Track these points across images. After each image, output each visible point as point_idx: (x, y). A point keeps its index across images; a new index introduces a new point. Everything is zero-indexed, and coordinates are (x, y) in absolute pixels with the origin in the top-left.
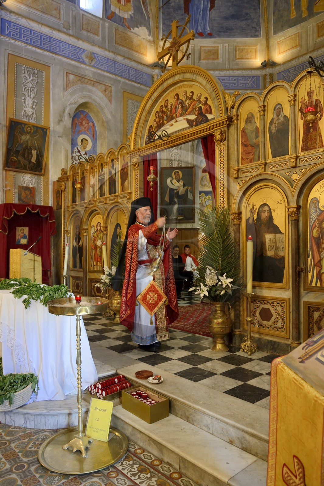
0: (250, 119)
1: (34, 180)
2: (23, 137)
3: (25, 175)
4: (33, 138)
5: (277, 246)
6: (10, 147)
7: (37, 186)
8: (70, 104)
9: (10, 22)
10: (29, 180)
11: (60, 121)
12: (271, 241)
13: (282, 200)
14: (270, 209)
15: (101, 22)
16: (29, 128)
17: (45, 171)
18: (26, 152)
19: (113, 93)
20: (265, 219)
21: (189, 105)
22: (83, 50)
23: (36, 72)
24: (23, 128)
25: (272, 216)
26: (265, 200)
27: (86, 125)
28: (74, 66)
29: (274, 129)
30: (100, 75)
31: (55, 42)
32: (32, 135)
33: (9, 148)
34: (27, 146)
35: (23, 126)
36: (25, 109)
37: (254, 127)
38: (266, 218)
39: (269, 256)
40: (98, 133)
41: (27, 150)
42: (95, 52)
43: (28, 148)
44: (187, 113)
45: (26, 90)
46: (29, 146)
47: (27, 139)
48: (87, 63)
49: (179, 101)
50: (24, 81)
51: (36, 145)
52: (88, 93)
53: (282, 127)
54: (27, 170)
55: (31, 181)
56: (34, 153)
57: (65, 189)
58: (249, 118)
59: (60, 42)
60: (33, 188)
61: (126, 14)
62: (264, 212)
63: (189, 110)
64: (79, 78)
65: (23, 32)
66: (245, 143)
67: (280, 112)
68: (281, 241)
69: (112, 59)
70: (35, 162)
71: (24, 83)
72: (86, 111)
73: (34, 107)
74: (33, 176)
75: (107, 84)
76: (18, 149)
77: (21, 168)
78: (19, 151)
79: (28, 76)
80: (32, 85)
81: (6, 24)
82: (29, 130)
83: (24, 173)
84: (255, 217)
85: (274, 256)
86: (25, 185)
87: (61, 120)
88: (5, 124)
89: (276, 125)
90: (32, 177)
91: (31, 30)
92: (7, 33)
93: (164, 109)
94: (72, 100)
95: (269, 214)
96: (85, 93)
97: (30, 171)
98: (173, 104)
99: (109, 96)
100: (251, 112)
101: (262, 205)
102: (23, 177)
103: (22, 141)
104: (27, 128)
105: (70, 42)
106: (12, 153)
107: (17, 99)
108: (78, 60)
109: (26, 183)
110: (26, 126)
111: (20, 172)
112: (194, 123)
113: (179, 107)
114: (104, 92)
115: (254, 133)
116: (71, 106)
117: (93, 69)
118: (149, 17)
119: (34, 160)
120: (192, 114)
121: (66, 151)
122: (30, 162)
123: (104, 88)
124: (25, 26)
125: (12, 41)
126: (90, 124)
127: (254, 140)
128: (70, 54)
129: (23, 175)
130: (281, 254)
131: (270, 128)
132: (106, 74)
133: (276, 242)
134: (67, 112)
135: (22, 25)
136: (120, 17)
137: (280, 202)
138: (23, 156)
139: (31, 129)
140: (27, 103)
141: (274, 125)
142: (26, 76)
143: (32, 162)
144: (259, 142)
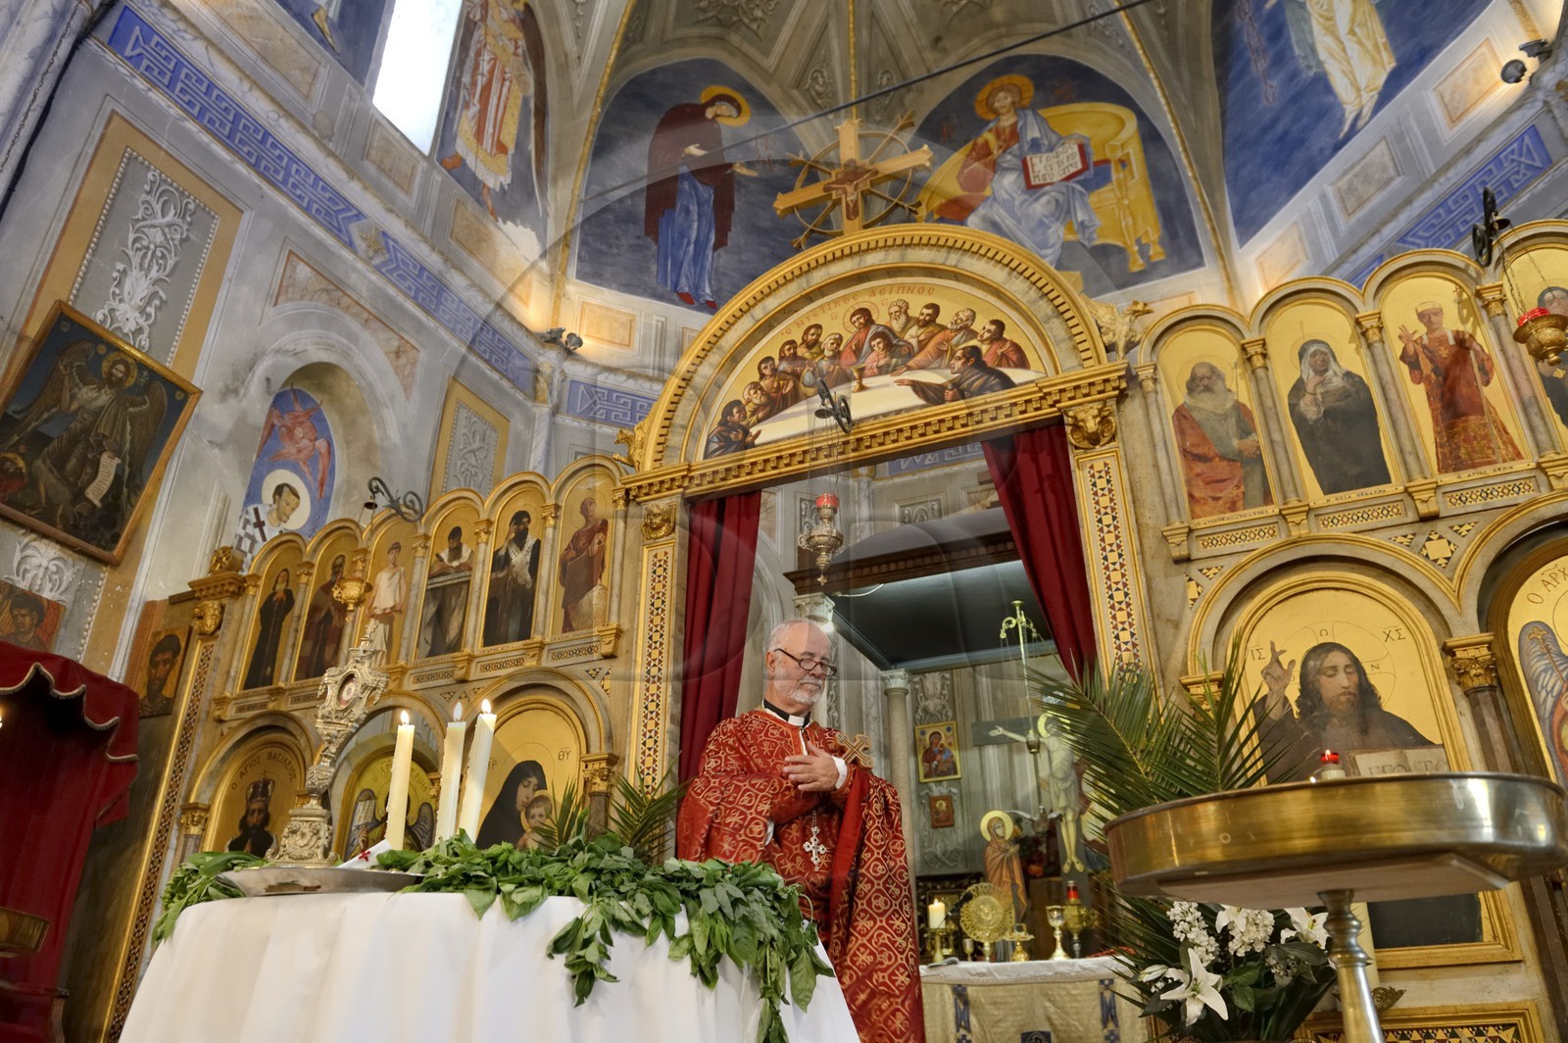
0: (1202, 381)
1: (68, 576)
2: (86, 393)
3: (34, 544)
4: (126, 408)
6: (15, 412)
7: (76, 601)
8: (277, 351)
9: (149, 31)
10: (47, 568)
11: (230, 392)
13: (1401, 626)
14: (1356, 662)
15: (424, 164)
16: (121, 367)
17: (125, 551)
18: (78, 450)
19: (419, 370)
20: (1343, 699)
21: (919, 342)
22: (355, 212)
23: (191, 206)
24: (100, 358)
25: (1370, 686)
26: (1324, 632)
27: (305, 442)
28: (320, 244)
29: (1314, 409)
30: (391, 301)
31: (277, 152)
32: (126, 395)
33: (10, 412)
34: (86, 431)
35: (102, 349)
36: (115, 304)
37: (1229, 405)
38: (1343, 694)
40: (338, 481)
41: (81, 446)
42: (390, 233)
43: (91, 440)
44: (911, 363)
45: (138, 245)
46: (97, 435)
47: (99, 403)
48: (361, 253)
49: (873, 330)
50: (139, 216)
51: (128, 437)
52: (346, 342)
53: (1342, 403)
54: (54, 525)
55: (56, 577)
56: (109, 466)
57: (218, 627)
58: (1202, 379)
59: (294, 159)
60: (55, 606)
61: (495, 176)
62: (1330, 672)
63: (919, 357)
64: (324, 284)
65: (182, 77)
66: (1200, 451)
67: (1325, 362)
69: (435, 272)
70: (97, 502)
71: (138, 220)
72: (317, 397)
73: (151, 310)
74: (68, 555)
75: (407, 338)
76: (44, 430)
77: (33, 509)
78: (52, 439)
79: (158, 208)
80: (166, 239)
81: (137, 28)
82: (120, 375)
83: (33, 536)
86: (23, 585)
87: (236, 392)
88: (20, 326)
89: (1319, 397)
90: (65, 562)
91: (211, 86)
92: (128, 52)
93: (802, 351)
94: (287, 341)
95: (1355, 678)
96: (333, 335)
97: (66, 530)
98: (846, 337)
99: (407, 373)
100: (1207, 360)
101: (1315, 650)
102: (23, 550)
103: (74, 406)
104: (115, 363)
105: (324, 173)
106: (16, 438)
107: (96, 260)
108: (337, 231)
109: (29, 576)
110: (113, 356)
111: (20, 525)
112: (949, 394)
113: (872, 349)
114: (392, 356)
115: (1232, 421)
116: (280, 358)
117: (374, 277)
118: (546, 214)
119: (96, 492)
120: (939, 368)
121: (226, 502)
122: (79, 495)
123: (395, 343)
124: (196, 63)
125: (140, 84)
126: (317, 443)
127: (1235, 443)
128: (315, 206)
129: (26, 540)
131: (1293, 407)
132: (410, 306)
134: (261, 369)
135: (187, 55)
136: (475, 177)
137: (1394, 635)
138: (59, 462)
139: (128, 372)
140: (127, 286)
141: (1308, 398)
142: (154, 203)
143: (88, 500)
144: (1258, 448)
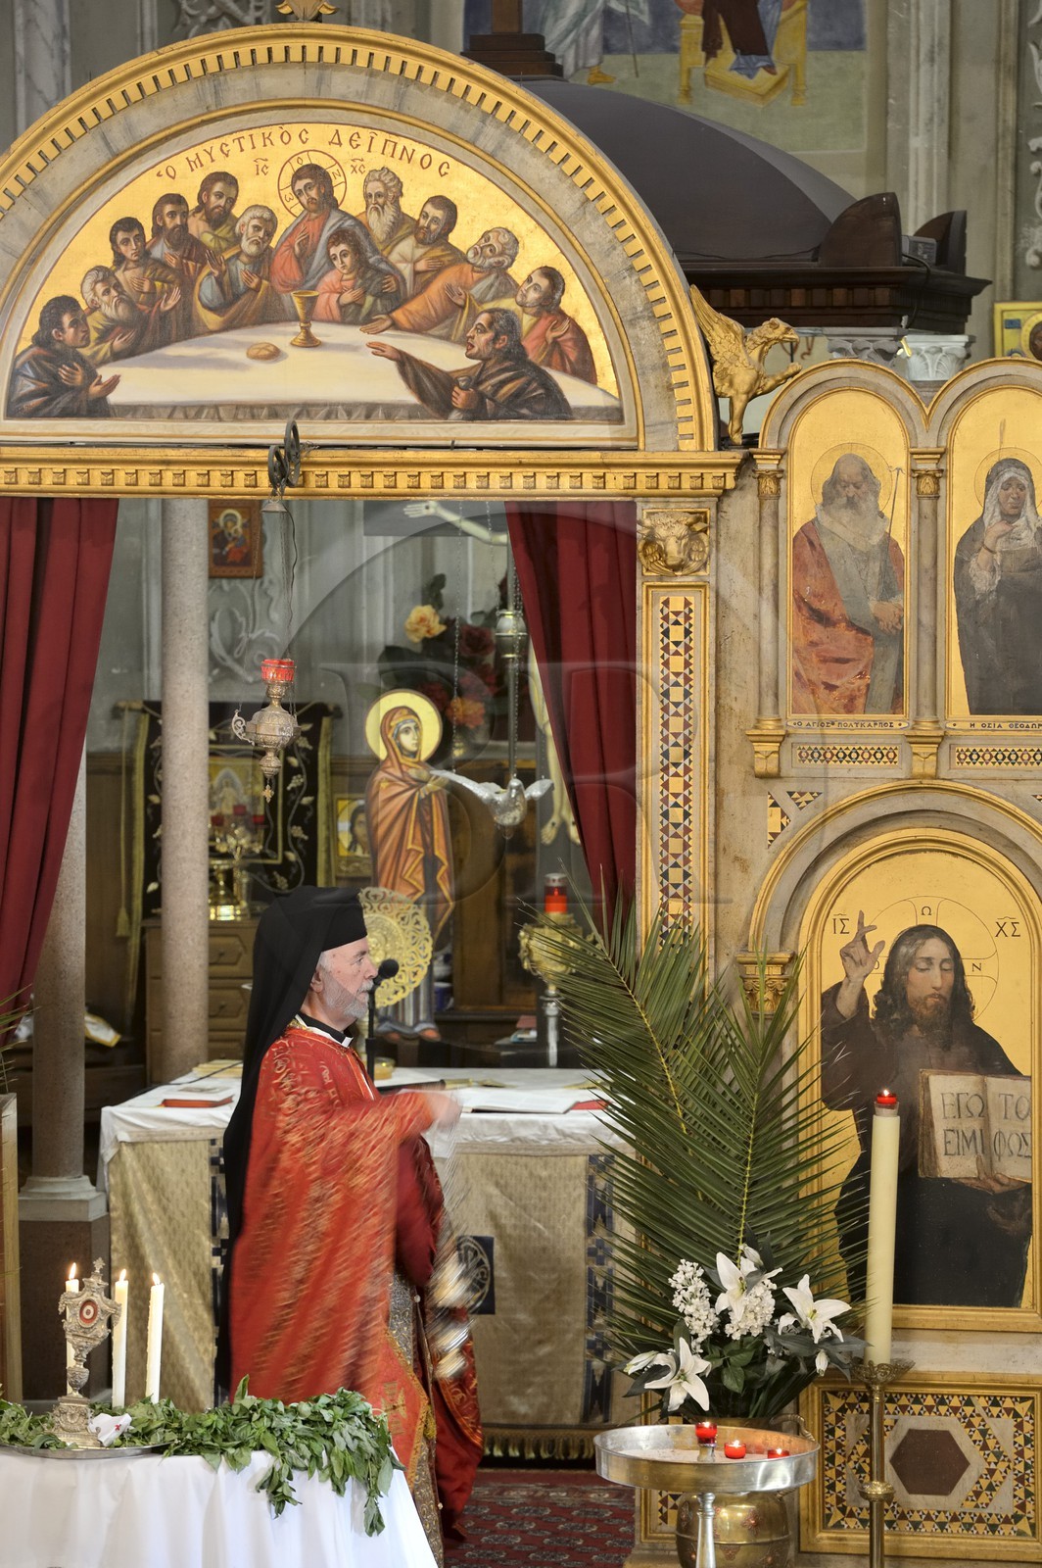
0: (846, 488)
5: (993, 1133)
12: (959, 1108)
13: (1019, 919)
14: (956, 955)
21: (416, 273)
25: (966, 991)
26: (926, 910)
29: (986, 574)
37: (876, 539)
38: (931, 996)
39: (947, 1180)
44: (398, 315)
49: (334, 221)
53: (1025, 575)
58: (847, 483)
62: (923, 965)
63: (414, 306)
66: (822, 606)
68: (1012, 1112)
84: (873, 985)
85: (978, 1179)
89: (998, 558)
93: (197, 227)
95: (950, 977)
98: (285, 222)
101: (911, 930)
112: (460, 397)
113: (330, 259)
115: (875, 567)
120: (447, 338)
127: (873, 604)
130: (1013, 1169)
133: (984, 1114)
137: (1008, 929)
141: (983, 553)
144: (901, 619)
